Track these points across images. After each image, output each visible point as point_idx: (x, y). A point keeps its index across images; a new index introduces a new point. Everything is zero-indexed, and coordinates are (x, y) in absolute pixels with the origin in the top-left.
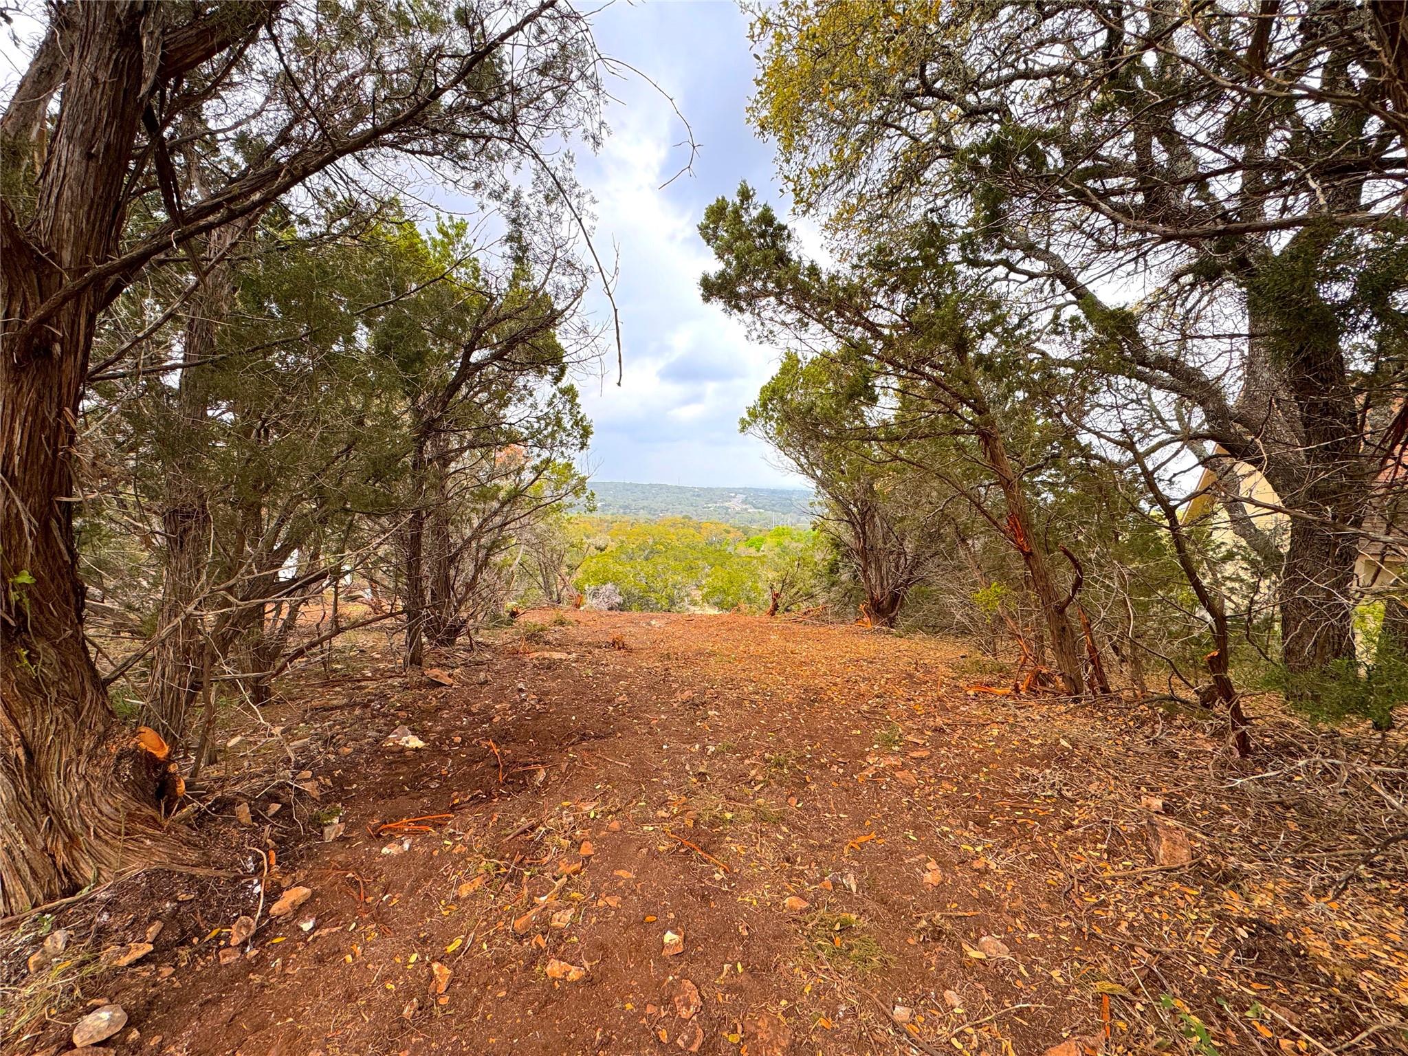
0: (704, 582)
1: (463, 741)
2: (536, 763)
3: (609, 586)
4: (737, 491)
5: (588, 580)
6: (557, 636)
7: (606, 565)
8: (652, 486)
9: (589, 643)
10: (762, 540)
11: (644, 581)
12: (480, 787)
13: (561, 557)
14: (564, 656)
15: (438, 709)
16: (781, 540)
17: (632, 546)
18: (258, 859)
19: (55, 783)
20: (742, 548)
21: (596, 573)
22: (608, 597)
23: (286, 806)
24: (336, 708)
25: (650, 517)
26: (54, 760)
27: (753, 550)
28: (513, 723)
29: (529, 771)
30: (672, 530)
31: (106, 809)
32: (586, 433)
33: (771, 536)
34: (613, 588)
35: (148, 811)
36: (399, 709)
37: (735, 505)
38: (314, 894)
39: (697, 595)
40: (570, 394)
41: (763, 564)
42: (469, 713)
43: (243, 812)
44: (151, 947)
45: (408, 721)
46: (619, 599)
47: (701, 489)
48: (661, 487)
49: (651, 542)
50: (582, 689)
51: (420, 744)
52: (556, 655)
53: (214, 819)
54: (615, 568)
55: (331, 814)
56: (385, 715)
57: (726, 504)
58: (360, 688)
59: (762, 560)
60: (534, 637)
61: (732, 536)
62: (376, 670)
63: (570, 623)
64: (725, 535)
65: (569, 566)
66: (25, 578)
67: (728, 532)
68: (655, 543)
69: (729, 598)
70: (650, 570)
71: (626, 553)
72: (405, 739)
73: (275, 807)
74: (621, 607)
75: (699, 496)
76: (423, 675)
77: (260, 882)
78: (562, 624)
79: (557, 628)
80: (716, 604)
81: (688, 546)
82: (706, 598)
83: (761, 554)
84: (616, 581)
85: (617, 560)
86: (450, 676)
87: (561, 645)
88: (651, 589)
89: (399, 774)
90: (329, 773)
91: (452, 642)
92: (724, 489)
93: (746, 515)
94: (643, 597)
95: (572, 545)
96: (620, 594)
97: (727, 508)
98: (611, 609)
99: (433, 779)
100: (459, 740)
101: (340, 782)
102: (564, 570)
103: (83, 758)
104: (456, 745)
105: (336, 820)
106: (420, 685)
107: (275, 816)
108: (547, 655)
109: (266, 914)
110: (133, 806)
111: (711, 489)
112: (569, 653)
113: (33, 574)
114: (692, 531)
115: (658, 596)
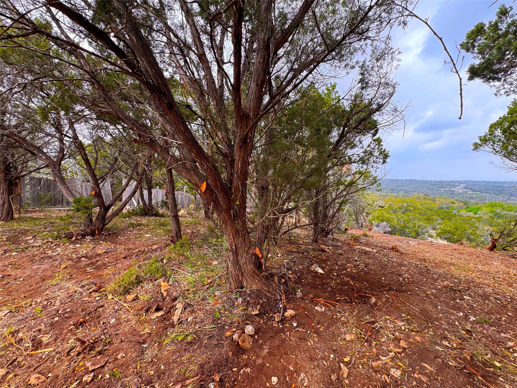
0: (438, 227)
1: (337, 275)
2: (369, 294)
3: (385, 223)
4: (460, 183)
5: (374, 220)
6: (364, 240)
7: (383, 214)
8: (406, 180)
9: (380, 247)
10: (479, 209)
11: (402, 223)
12: (347, 296)
13: (363, 209)
14: (371, 250)
15: (326, 261)
16: (494, 209)
17: (395, 206)
18: (280, 296)
19: (240, 258)
20: (463, 212)
21: (378, 217)
22: (384, 228)
23: (286, 281)
24: (294, 252)
25: (405, 194)
26: (240, 252)
27: (471, 214)
28: (356, 273)
29: (367, 296)
30: (418, 201)
31: (249, 268)
32: (386, 156)
33: (486, 207)
34: (387, 224)
35: (257, 272)
36: (313, 257)
37: (459, 189)
38: (296, 315)
39: (433, 233)
40: (379, 141)
41: (479, 221)
42: (337, 265)
43: (276, 278)
44: (258, 312)
45: (316, 262)
46: (389, 229)
47: (435, 181)
48: (412, 181)
49: (405, 205)
50: (384, 266)
51: (322, 272)
52: (367, 249)
53: (270, 279)
54: (387, 215)
55: (299, 288)
56: (309, 258)
57: (453, 189)
58: (299, 247)
59: (479, 220)
60: (356, 239)
61: (456, 205)
62: (303, 242)
63: (369, 236)
64: (451, 204)
65: (367, 213)
66: (238, 203)
67: (454, 203)
68: (408, 206)
69: (455, 237)
70: (406, 218)
71: (393, 210)
72: (317, 269)
73: (283, 280)
74: (390, 233)
75: (434, 185)
76: (319, 246)
77: (281, 304)
78: (366, 236)
79: (364, 238)
80: (446, 239)
81: (427, 209)
82: (439, 235)
83: (477, 216)
84: (388, 221)
85: (388, 212)
86: (328, 249)
87: (367, 245)
88: (405, 227)
89: (317, 281)
90: (296, 274)
91: (326, 236)
92: (451, 181)
93: (466, 195)
94: (401, 230)
95: (369, 205)
96: (390, 227)
97: (453, 191)
98: (385, 233)
99: (329, 287)
100: (335, 274)
101: (299, 278)
102: (365, 214)
103: (245, 253)
104: (335, 276)
105: (299, 291)
106: (319, 250)
107: (283, 283)
108: (363, 248)
109: (283, 315)
110: (254, 269)
111: (443, 181)
112: (373, 249)
113: (239, 202)
114: (430, 202)
115: (410, 230)
